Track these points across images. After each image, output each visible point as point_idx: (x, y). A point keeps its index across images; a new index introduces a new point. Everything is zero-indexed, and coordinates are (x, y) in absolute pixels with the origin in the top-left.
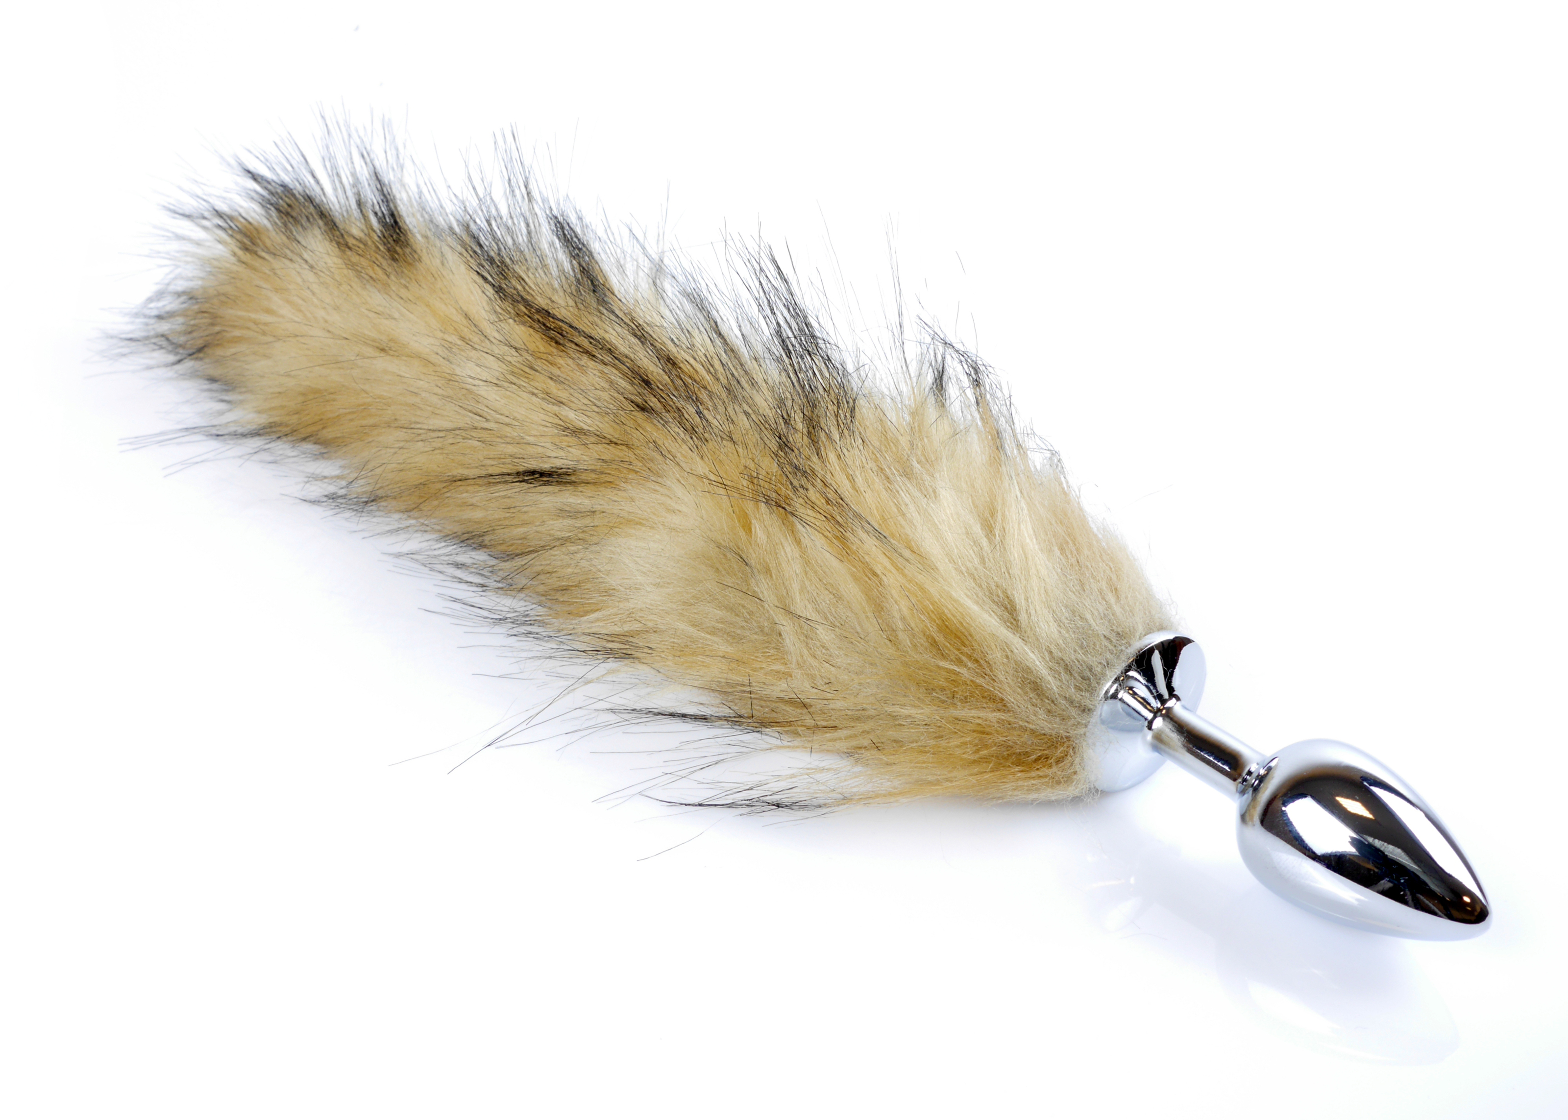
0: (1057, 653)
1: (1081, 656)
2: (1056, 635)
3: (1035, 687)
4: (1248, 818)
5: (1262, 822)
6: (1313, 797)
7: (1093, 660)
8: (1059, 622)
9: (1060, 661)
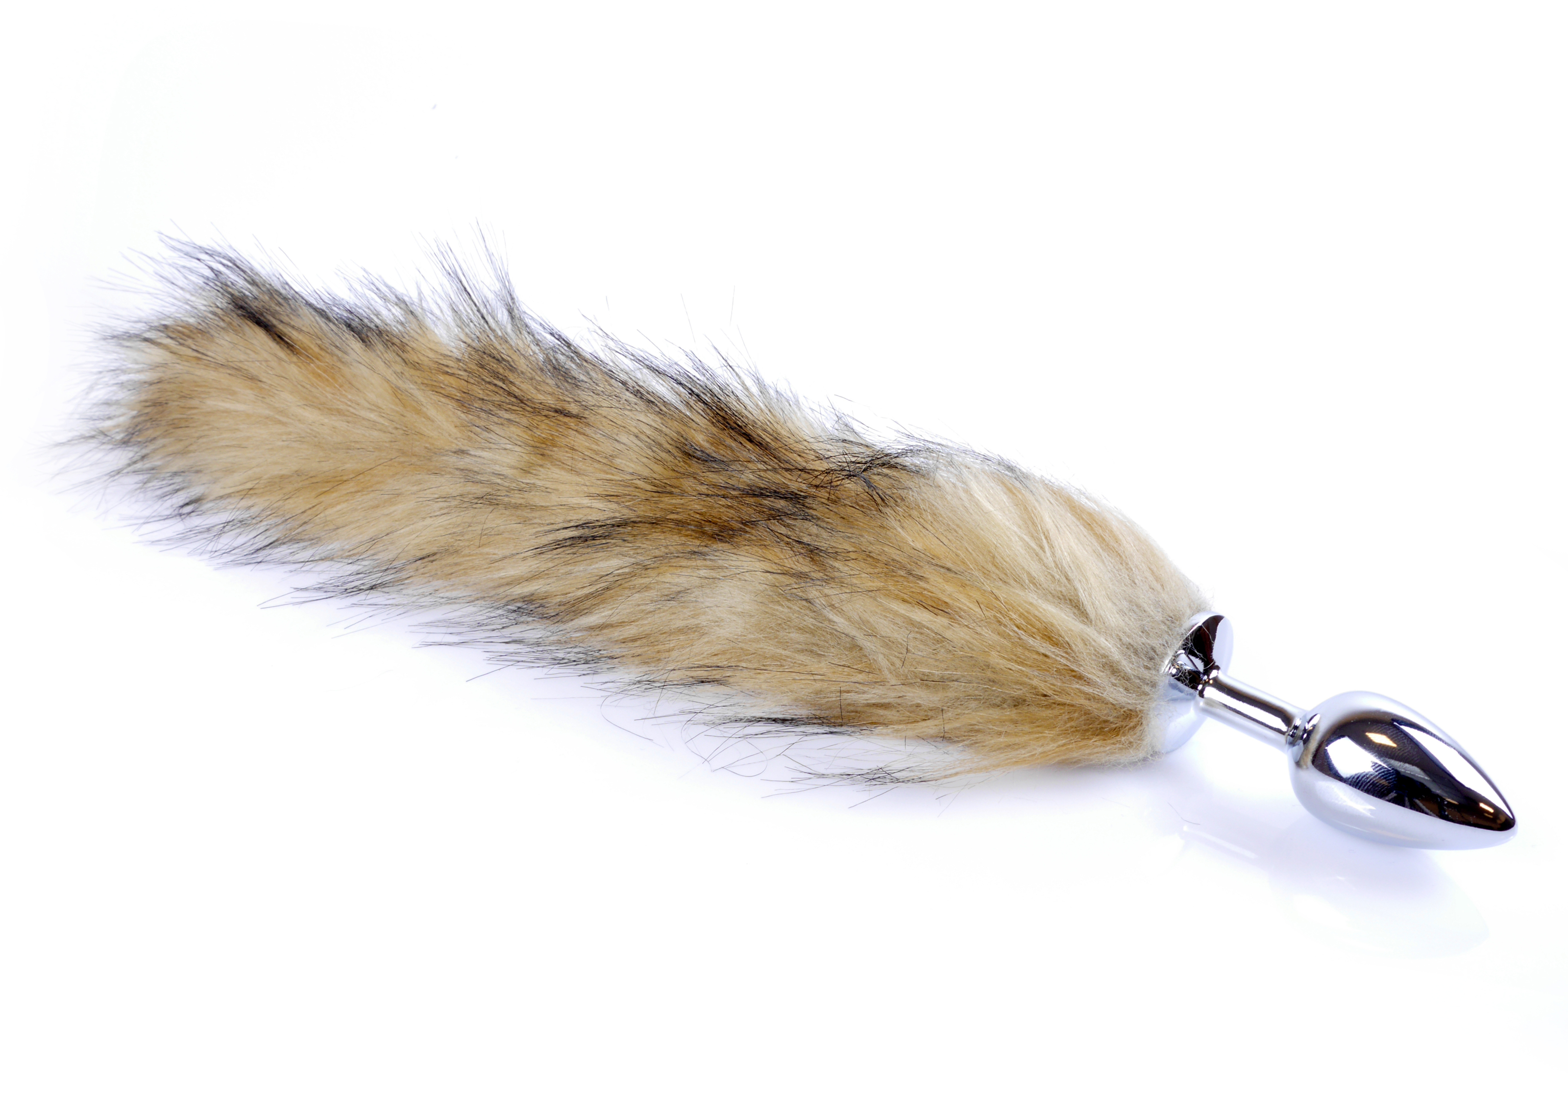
0: (1126, 640)
1: (1144, 640)
2: (1122, 624)
3: (1113, 669)
4: (1302, 763)
5: (1313, 762)
6: (1349, 737)
7: (1155, 643)
8: (1121, 611)
9: (1129, 646)
